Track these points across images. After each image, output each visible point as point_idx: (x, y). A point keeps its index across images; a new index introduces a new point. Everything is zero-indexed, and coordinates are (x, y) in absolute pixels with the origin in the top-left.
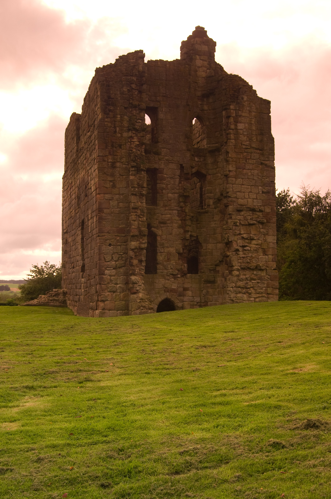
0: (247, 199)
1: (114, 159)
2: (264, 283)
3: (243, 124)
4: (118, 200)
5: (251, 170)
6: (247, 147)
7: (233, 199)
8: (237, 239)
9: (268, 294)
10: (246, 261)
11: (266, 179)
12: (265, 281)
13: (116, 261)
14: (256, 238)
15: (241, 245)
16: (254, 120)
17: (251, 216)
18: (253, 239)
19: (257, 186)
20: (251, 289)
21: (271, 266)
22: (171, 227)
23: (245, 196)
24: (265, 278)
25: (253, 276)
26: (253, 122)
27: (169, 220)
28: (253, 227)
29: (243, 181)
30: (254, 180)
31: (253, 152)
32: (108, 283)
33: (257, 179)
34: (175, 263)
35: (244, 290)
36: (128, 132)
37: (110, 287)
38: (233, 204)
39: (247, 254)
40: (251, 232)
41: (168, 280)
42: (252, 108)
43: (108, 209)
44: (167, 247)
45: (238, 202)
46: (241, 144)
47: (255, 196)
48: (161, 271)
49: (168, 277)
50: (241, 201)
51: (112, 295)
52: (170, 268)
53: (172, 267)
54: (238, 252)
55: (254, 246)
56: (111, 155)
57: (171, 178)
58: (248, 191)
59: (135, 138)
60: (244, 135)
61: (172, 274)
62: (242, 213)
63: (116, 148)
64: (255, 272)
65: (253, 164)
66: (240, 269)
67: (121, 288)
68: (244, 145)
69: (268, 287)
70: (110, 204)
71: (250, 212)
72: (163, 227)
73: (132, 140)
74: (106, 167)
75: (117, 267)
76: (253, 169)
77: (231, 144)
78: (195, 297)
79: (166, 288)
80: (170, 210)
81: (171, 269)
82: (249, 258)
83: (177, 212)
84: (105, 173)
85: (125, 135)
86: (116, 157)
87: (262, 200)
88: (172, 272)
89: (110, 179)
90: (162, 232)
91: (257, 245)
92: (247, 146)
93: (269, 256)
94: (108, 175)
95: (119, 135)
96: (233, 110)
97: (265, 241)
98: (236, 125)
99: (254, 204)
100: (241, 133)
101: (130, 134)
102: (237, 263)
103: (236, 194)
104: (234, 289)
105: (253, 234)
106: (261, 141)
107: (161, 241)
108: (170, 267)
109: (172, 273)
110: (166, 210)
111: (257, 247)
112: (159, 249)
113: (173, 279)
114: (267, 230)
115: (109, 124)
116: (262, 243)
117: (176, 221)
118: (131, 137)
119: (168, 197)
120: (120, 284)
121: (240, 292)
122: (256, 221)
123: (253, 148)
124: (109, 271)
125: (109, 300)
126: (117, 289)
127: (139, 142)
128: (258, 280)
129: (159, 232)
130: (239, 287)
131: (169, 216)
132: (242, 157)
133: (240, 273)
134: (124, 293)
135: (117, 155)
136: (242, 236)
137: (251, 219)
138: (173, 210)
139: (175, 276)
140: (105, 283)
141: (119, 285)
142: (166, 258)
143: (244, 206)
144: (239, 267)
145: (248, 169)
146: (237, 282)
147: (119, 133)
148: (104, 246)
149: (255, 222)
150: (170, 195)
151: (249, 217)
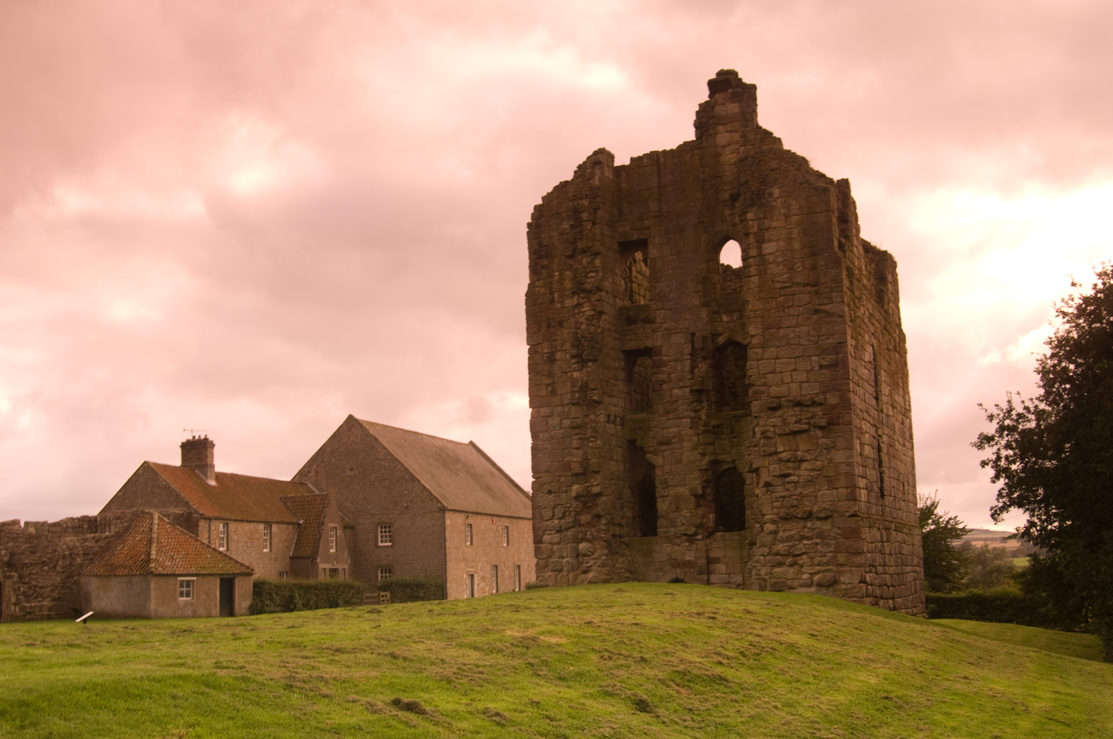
0: (788, 383)
1: (552, 347)
2: (829, 545)
3: (775, 243)
4: (560, 416)
5: (795, 327)
6: (786, 285)
7: (760, 388)
8: (769, 462)
9: (838, 565)
10: (790, 503)
11: (828, 339)
12: (829, 539)
13: (560, 519)
14: (809, 458)
15: (778, 473)
16: (796, 231)
17: (797, 416)
18: (802, 461)
19: (809, 356)
20: (804, 557)
21: (844, 510)
22: (681, 448)
23: (785, 380)
24: (829, 535)
25: (806, 532)
26: (793, 236)
27: (674, 437)
28: (804, 436)
29: (778, 352)
30: (802, 345)
31: (797, 293)
32: (550, 557)
33: (806, 343)
34: (688, 514)
35: (789, 560)
36: (572, 297)
37: (552, 563)
38: (760, 397)
39: (792, 490)
40: (798, 446)
41: (679, 545)
42: (791, 208)
43: (546, 432)
44: (675, 486)
45: (769, 393)
46: (773, 282)
47: (804, 377)
48: (664, 530)
49: (679, 541)
50: (775, 390)
51: (556, 576)
52: (679, 524)
53: (684, 521)
54: (771, 488)
55: (807, 473)
56: (547, 341)
57: (675, 361)
58: (789, 369)
59: (585, 305)
60: (778, 264)
61: (685, 535)
62: (779, 413)
63: (554, 328)
64: (809, 524)
65: (798, 316)
66: (776, 519)
67: (569, 564)
68: (778, 282)
69: (838, 550)
70: (548, 423)
71: (795, 409)
72: (665, 450)
73: (581, 310)
74: (538, 363)
75: (563, 529)
76: (797, 326)
77: (752, 286)
78: (732, 575)
79: (675, 560)
80: (676, 419)
81: (683, 525)
82: (795, 497)
83: (689, 420)
84: (538, 373)
85: (569, 303)
86: (555, 343)
87: (820, 382)
88: (686, 530)
89: (546, 381)
90: (664, 460)
91: (813, 470)
92: (784, 282)
93: (839, 490)
94: (543, 375)
95: (559, 305)
96: (754, 220)
97: (830, 461)
98: (760, 248)
99: (803, 393)
100: (771, 261)
101: (575, 300)
102: (770, 508)
103: (765, 378)
104: (767, 558)
105: (803, 451)
106: (814, 268)
107: (663, 475)
108: (681, 521)
109: (684, 532)
110: (670, 419)
111: (812, 474)
112: (660, 490)
113: (687, 544)
114: (833, 440)
115: (543, 291)
116: (823, 467)
117: (687, 438)
118: (579, 305)
119: (671, 396)
120: (567, 557)
121: (780, 564)
122: (808, 423)
123: (797, 284)
124: (550, 536)
125: (551, 584)
126: (562, 566)
127: (594, 310)
128: (817, 538)
129: (657, 460)
130: (777, 554)
131: (675, 429)
132: (774, 307)
133: (778, 528)
134: (574, 573)
135: (557, 340)
136: (781, 456)
137: (796, 422)
138: (681, 418)
139: (691, 538)
140: (544, 556)
141: (566, 559)
142: (673, 506)
143: (783, 399)
144: (773, 516)
145: (788, 327)
146: (774, 545)
147: (559, 302)
148: (540, 495)
149: (804, 426)
150: (676, 391)
151: (793, 418)
